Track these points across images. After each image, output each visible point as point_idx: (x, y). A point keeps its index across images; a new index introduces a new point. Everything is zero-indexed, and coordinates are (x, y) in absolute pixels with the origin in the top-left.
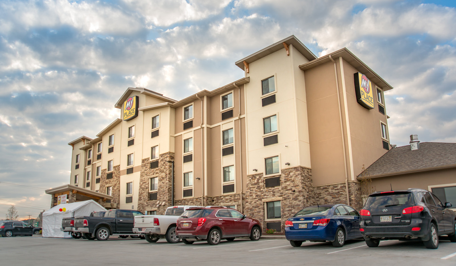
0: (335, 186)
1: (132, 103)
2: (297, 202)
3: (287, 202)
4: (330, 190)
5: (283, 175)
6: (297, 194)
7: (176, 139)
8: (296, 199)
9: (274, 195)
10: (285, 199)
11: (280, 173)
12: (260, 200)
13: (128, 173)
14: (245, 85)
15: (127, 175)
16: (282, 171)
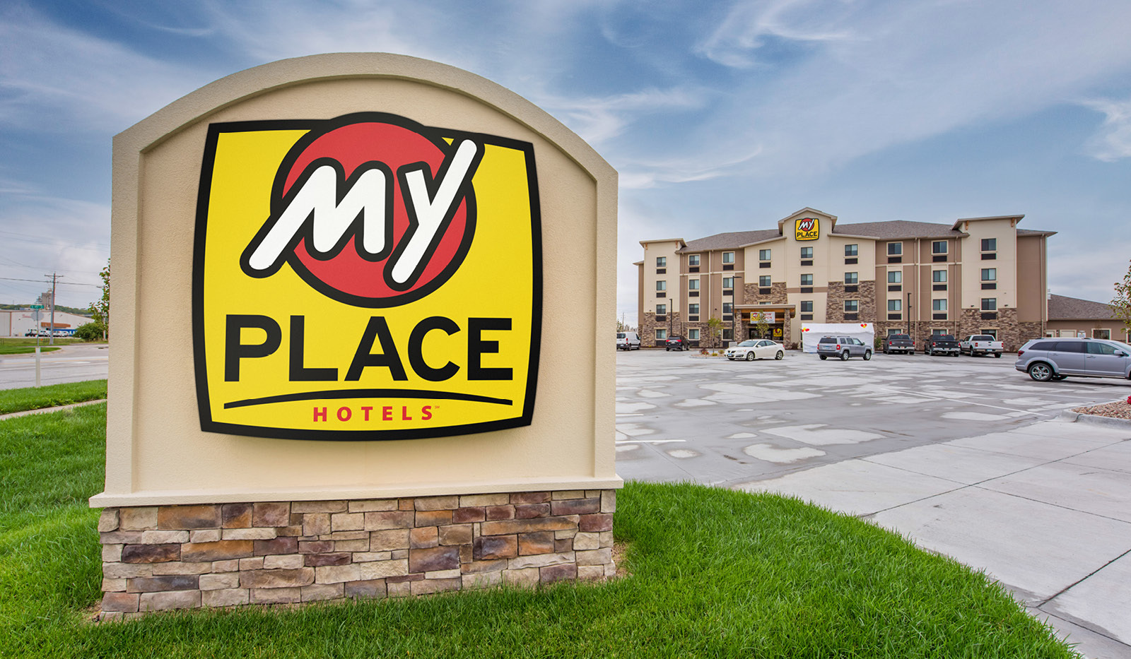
0: (1030, 323)
1: (811, 225)
2: (1013, 332)
3: (1004, 331)
4: (1026, 325)
5: (1000, 313)
6: (1013, 326)
7: (878, 270)
8: (1012, 329)
9: (991, 326)
10: (1002, 329)
11: (997, 311)
12: (978, 328)
13: (802, 292)
14: (962, 239)
15: (800, 294)
16: (1000, 310)
